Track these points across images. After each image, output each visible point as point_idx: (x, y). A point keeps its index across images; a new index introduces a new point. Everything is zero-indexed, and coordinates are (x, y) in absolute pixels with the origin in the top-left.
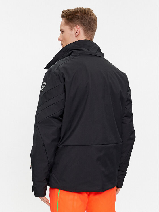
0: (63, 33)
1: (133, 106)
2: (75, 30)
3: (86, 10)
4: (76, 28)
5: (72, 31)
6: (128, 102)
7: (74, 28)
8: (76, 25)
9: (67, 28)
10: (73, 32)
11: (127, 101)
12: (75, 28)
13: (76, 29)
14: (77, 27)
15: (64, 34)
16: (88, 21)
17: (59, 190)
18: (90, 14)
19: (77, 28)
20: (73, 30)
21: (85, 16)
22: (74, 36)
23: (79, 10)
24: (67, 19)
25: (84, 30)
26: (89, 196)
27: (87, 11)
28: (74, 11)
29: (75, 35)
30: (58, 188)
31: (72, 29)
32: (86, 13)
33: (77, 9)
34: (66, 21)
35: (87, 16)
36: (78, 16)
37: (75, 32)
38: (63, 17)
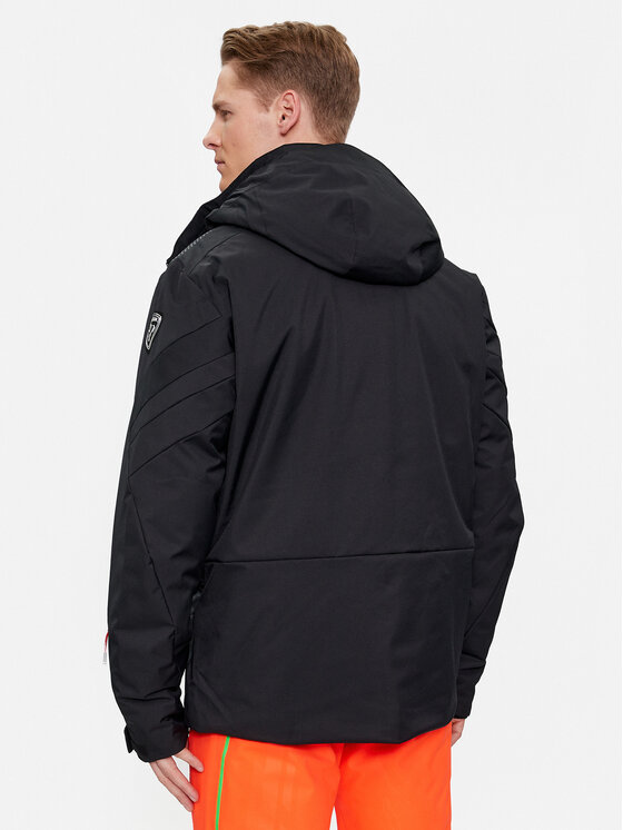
0: (225, 120)
1: (510, 398)
2: (278, 108)
3: (324, 32)
4: (284, 99)
5: (268, 110)
6: (492, 382)
7: (276, 100)
8: (284, 89)
9: (244, 100)
10: (272, 117)
11: (488, 377)
12: (279, 102)
13: (284, 104)
14: (290, 96)
15: (230, 124)
16: (329, 76)
17: (228, 739)
18: (339, 52)
19: (288, 101)
20: (271, 109)
21: (320, 56)
22: (276, 132)
23: (296, 31)
24: (249, 65)
25: (314, 111)
26: (343, 761)
27: (326, 39)
28: (275, 35)
29: (280, 127)
30: (223, 733)
31: (265, 104)
32: (322, 44)
33: (289, 26)
34: (244, 71)
35: (327, 57)
36: (293, 54)
37: (281, 116)
38: (228, 54)
